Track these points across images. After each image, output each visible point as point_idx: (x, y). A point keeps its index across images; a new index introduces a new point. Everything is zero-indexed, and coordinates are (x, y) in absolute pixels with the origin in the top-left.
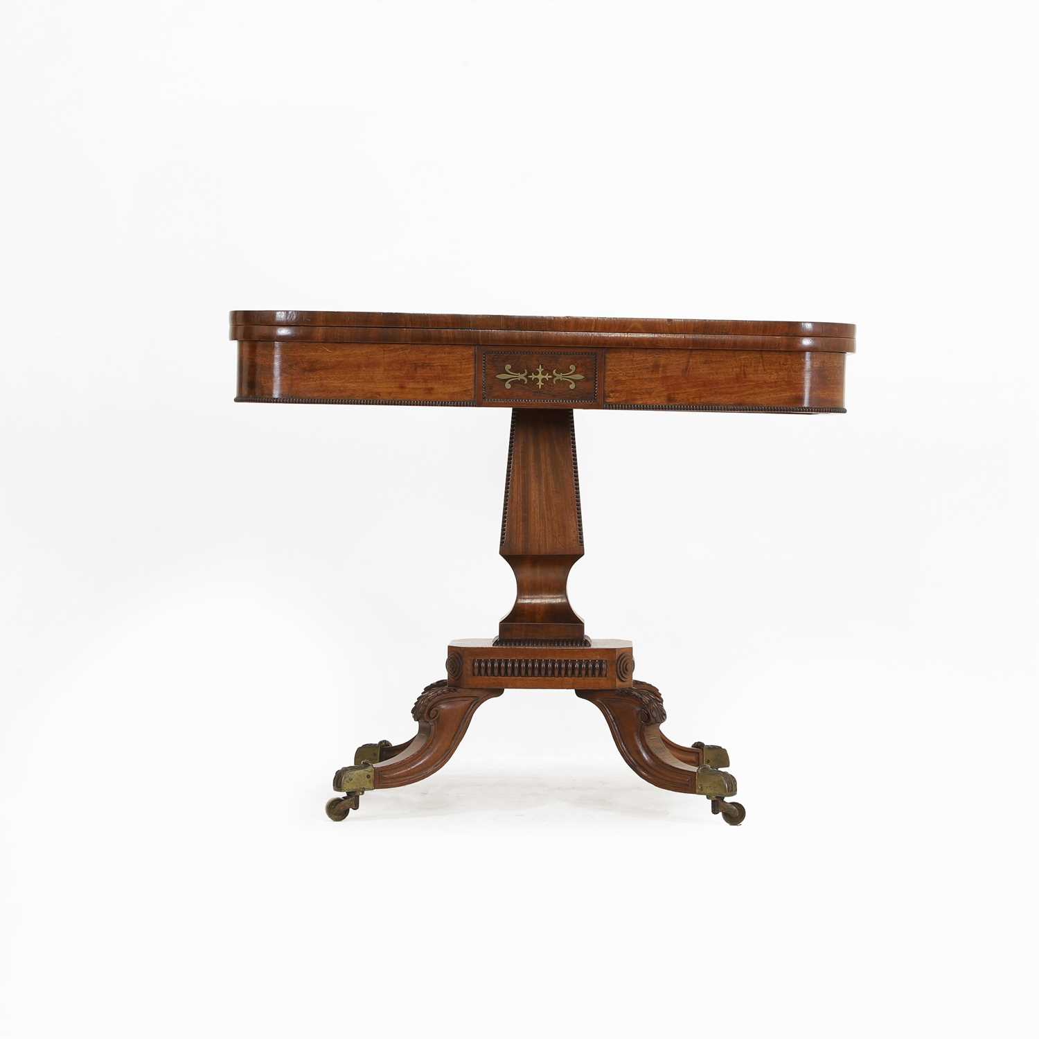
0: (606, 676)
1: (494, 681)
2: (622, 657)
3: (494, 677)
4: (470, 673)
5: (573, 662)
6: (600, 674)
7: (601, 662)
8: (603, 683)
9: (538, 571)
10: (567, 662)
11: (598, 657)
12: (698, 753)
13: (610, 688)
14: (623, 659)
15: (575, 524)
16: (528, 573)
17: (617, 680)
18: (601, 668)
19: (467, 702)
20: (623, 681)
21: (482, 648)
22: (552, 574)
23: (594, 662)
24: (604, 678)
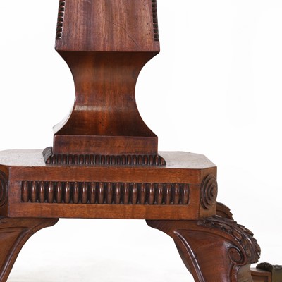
0: (187, 203)
1: (47, 209)
2: (207, 180)
3: (48, 204)
4: (18, 198)
5: (147, 186)
6: (181, 200)
7: (181, 187)
8: (185, 212)
9: (102, 71)
10: (139, 186)
11: (179, 181)
12: (267, 277)
13: (193, 219)
14: (208, 182)
15: (149, 15)
16: (88, 74)
17: (201, 208)
18: (181, 194)
19: (14, 234)
20: (206, 208)
21: (33, 168)
22: (117, 76)
23: (173, 187)
24: (185, 206)
